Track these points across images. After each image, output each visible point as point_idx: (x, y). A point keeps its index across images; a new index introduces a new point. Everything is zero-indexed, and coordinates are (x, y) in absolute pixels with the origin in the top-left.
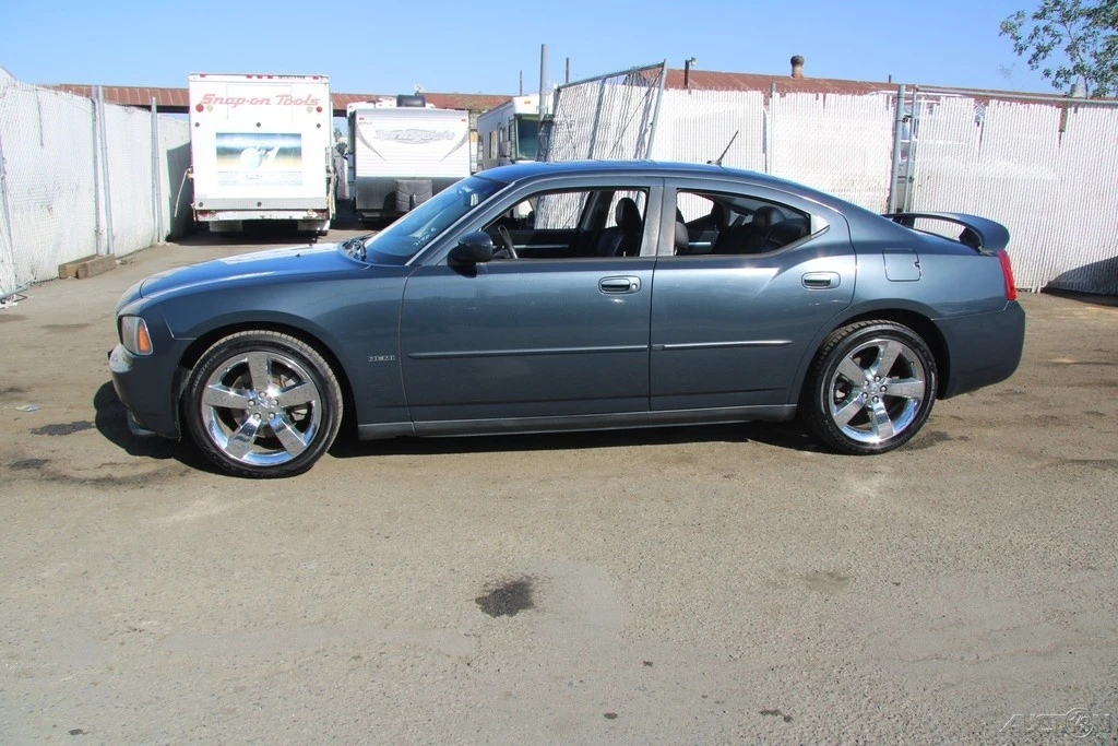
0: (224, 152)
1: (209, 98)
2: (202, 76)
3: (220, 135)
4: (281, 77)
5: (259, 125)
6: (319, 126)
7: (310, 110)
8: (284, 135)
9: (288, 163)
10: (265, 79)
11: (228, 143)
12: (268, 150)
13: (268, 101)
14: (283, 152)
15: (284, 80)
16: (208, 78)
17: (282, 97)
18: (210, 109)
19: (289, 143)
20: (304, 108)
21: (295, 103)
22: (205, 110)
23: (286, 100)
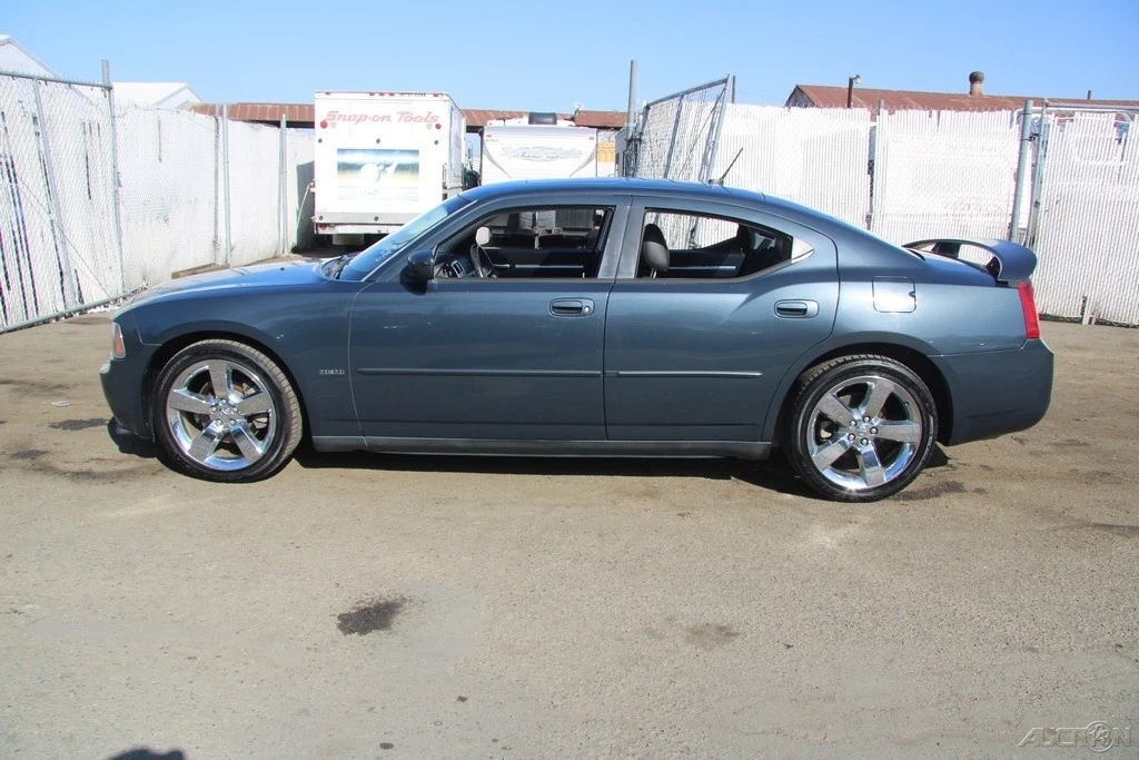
0: (344, 168)
1: (333, 115)
2: (328, 93)
3: (341, 151)
4: (402, 94)
5: (378, 141)
6: (436, 142)
7: (429, 127)
8: (402, 151)
9: (406, 179)
10: (387, 96)
11: (349, 159)
12: (387, 166)
13: (388, 118)
14: (401, 168)
15: (406, 97)
16: (333, 96)
17: (403, 114)
18: (334, 126)
19: (407, 159)
20: (423, 125)
21: (415, 119)
22: (329, 127)
23: (406, 117)
